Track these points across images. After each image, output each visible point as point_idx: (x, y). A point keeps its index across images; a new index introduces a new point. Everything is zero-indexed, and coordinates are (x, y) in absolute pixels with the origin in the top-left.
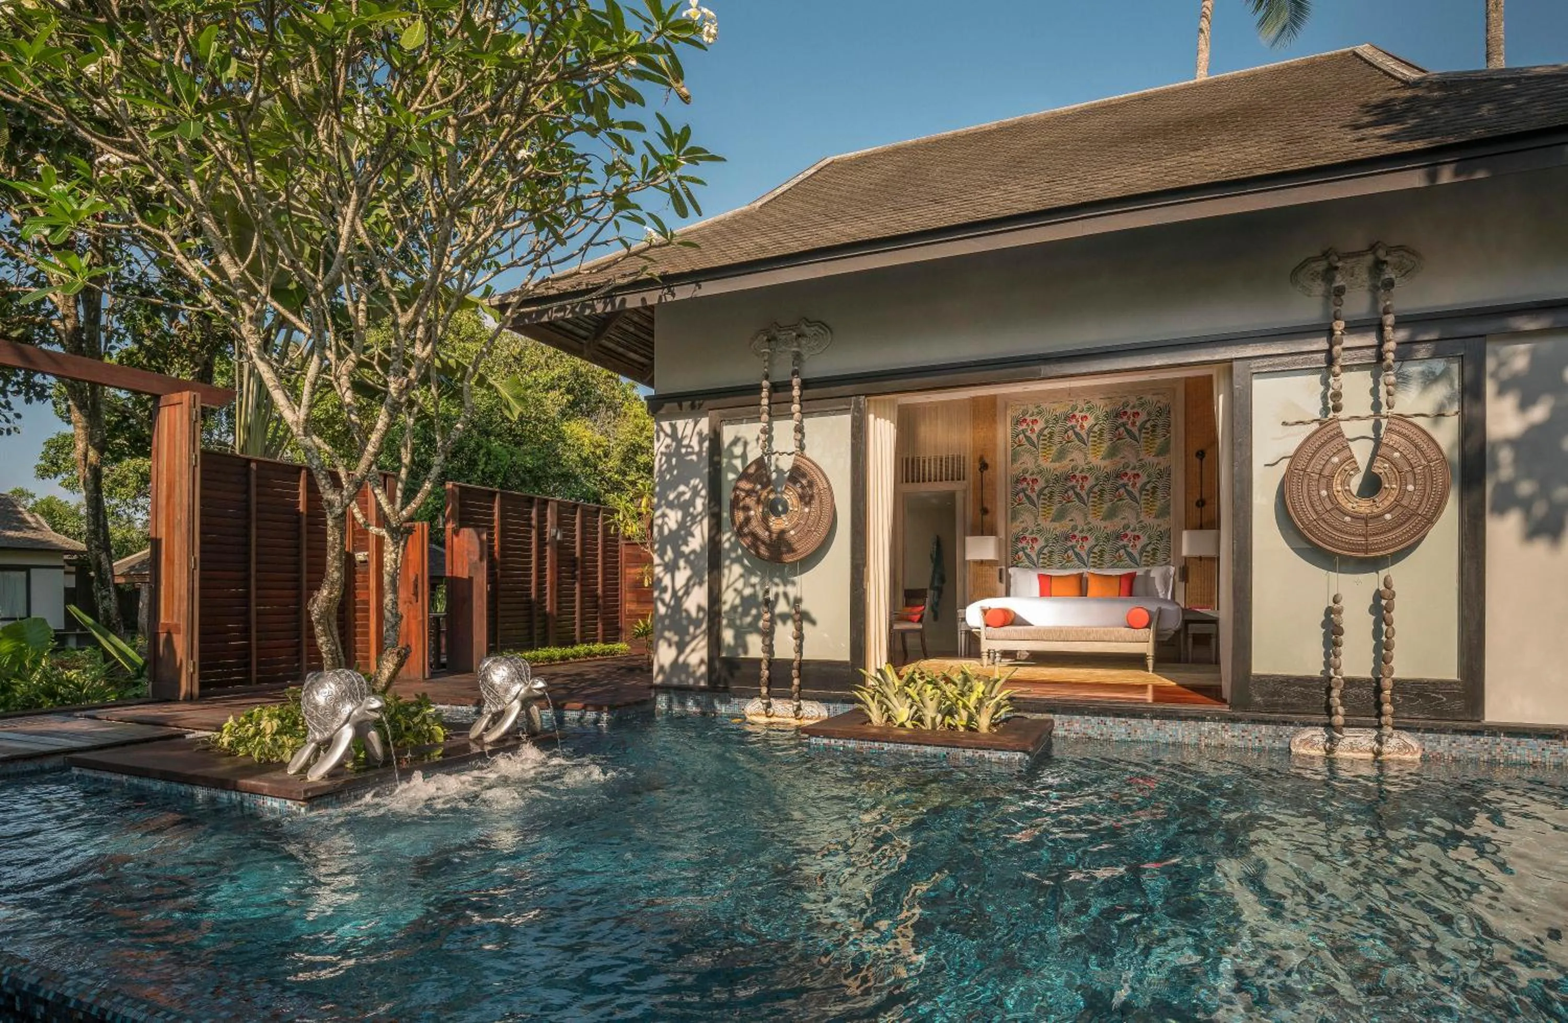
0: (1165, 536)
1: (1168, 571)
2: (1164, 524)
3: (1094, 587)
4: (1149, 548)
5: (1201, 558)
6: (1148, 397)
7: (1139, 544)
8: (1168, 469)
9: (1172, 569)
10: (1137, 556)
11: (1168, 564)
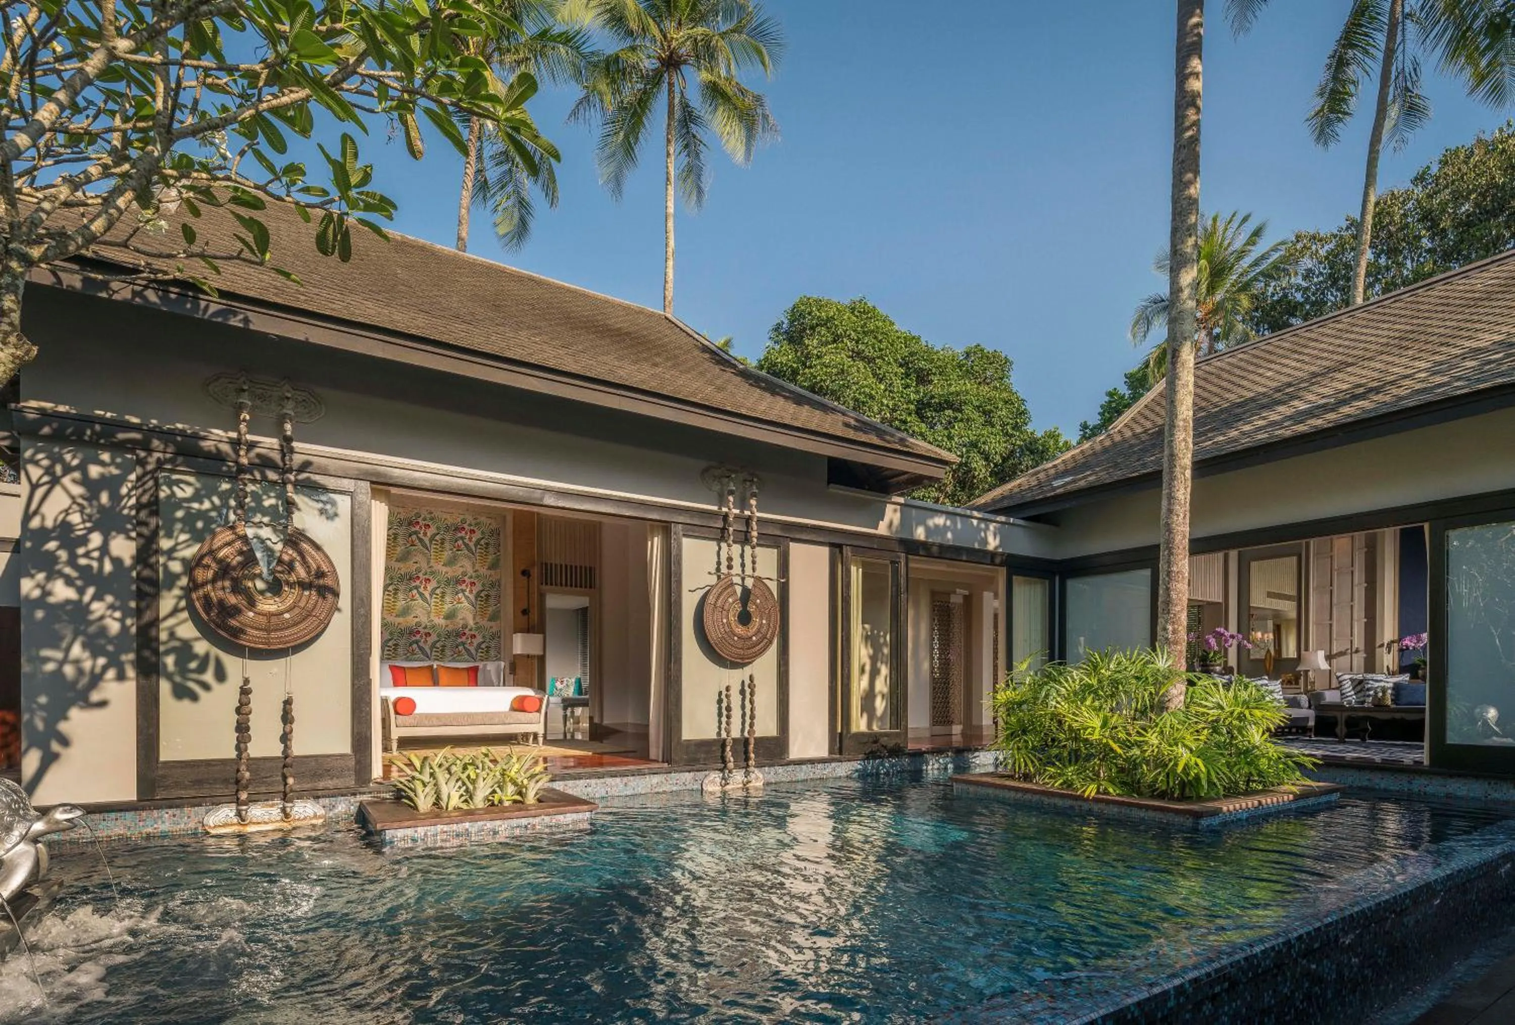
0: (495, 636)
1: (499, 666)
2: (495, 626)
3: (443, 676)
4: (483, 646)
5: (528, 656)
6: (483, 519)
7: (476, 642)
8: (499, 581)
9: (503, 664)
10: (473, 652)
11: (499, 659)
